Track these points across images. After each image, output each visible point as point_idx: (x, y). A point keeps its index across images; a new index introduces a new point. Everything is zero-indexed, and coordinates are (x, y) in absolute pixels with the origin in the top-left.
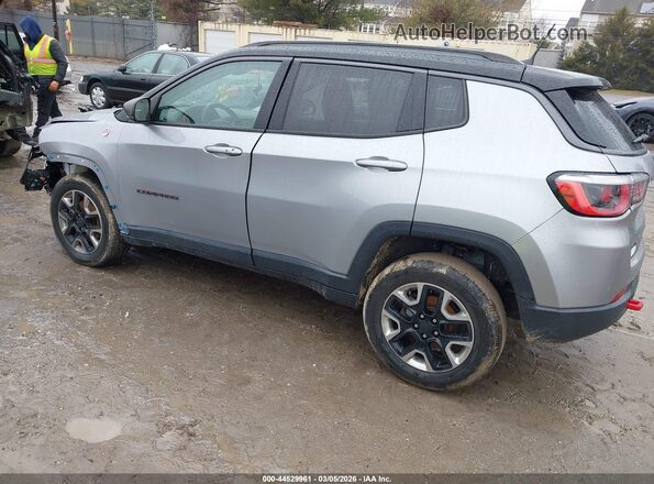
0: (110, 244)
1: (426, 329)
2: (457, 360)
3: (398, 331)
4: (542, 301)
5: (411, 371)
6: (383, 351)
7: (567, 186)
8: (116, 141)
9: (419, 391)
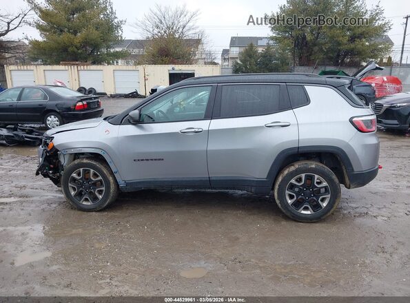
0: (111, 195)
1: (308, 195)
2: (324, 205)
3: (295, 198)
4: (356, 169)
5: (303, 216)
6: (289, 211)
7: (358, 122)
8: (116, 136)
9: (309, 224)
